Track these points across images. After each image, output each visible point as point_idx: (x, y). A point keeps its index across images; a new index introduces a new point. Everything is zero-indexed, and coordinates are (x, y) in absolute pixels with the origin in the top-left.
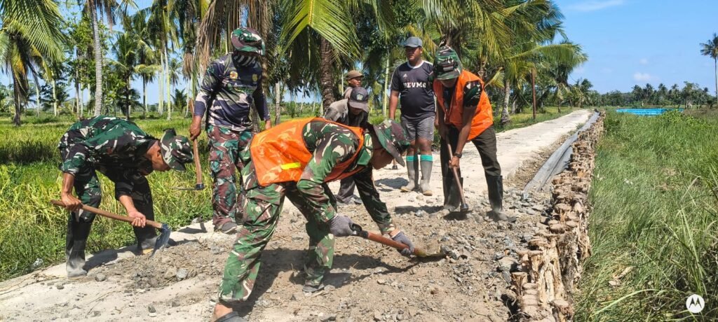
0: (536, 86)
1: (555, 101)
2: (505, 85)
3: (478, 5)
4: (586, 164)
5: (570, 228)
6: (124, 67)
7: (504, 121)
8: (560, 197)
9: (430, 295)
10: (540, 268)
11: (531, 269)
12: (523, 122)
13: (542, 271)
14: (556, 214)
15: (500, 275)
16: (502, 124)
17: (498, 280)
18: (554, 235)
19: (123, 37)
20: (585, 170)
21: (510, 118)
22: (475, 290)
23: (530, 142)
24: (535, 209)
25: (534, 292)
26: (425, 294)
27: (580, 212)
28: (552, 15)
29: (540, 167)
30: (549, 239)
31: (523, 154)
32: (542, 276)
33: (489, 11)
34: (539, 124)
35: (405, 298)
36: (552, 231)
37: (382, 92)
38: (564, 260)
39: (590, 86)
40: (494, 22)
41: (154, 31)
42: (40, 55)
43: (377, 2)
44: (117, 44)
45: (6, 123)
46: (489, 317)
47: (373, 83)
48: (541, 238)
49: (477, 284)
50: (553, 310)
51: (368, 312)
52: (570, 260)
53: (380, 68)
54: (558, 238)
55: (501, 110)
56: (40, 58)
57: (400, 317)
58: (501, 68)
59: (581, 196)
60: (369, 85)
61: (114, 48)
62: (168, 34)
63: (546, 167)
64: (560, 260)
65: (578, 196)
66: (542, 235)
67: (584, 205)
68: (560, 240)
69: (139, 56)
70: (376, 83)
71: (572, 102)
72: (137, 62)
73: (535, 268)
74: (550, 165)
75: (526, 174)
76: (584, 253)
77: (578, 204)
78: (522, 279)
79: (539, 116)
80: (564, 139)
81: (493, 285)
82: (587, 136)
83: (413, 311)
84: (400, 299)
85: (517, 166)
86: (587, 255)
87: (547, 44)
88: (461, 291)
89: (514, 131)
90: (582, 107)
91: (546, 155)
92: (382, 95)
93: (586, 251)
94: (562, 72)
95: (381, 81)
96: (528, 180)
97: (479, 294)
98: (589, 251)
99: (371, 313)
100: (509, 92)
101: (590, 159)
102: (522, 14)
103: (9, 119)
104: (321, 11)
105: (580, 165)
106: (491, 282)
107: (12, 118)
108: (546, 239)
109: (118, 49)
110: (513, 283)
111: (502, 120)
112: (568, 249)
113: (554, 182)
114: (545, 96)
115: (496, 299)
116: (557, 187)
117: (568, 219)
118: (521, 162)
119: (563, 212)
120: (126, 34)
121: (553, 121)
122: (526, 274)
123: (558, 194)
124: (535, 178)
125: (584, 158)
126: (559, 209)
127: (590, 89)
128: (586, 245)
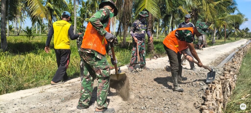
0: (227, 29)
1: (234, 35)
2: (214, 29)
3: (204, 1)
4: (238, 59)
5: (227, 79)
6: (82, 19)
7: (213, 42)
8: (225, 69)
9: (180, 95)
10: (214, 89)
11: (212, 89)
12: (220, 43)
13: (215, 90)
14: (223, 74)
15: (202, 91)
16: (212, 43)
17: (202, 92)
18: (221, 80)
19: (82, 9)
20: (237, 61)
21: (215, 41)
22: (194, 94)
23: (221, 50)
24: (218, 73)
25: (211, 95)
26: (179, 94)
27: (232, 74)
28: (233, 4)
29: (224, 59)
30: (219, 81)
31: (218, 55)
32: (215, 92)
33: (209, 3)
34: (226, 44)
35: (173, 95)
36: (220, 79)
37: (168, 30)
38: (224, 88)
39: (249, 30)
40: (210, 7)
41: (92, 7)
42: (56, 14)
43: (168, 1)
44: (80, 11)
45: (45, 36)
46: (197, 102)
47: (165, 26)
48: (217, 81)
49: (195, 93)
50: (216, 100)
51: (161, 98)
52: (226, 89)
53: (168, 21)
54: (222, 81)
55: (212, 38)
56: (56, 15)
57: (171, 100)
58: (213, 23)
59: (233, 69)
60: (163, 27)
61: (79, 12)
62: (96, 8)
63: (226, 60)
64: (222, 88)
65: (232, 69)
66: (217, 80)
67: (234, 72)
68: (223, 82)
69: (87, 15)
70: (166, 26)
71: (240, 36)
72: (86, 17)
73: (213, 89)
74: (227, 59)
75: (218, 62)
76: (232, 88)
77: (231, 72)
78: (208, 92)
79: (227, 41)
80: (235, 50)
81: (200, 93)
82: (242, 49)
83: (175, 99)
84: (171, 95)
85: (215, 59)
86: (233, 88)
87: (232, 14)
88: (190, 95)
89: (217, 46)
90: (245, 38)
91: (226, 55)
92: (168, 31)
93: (233, 87)
94: (237, 24)
95: (168, 26)
96: (218, 64)
97: (195, 96)
98: (234, 87)
99: (162, 98)
100: (216, 31)
101: (240, 58)
102: (221, 4)
103: (46, 35)
104: (149, 3)
105: (236, 59)
106: (199, 93)
107: (47, 34)
108: (218, 81)
109: (80, 12)
110: (206, 93)
111: (212, 42)
112: (225, 85)
113: (225, 64)
114: (230, 33)
115: (200, 97)
116: (225, 66)
117: (227, 76)
118: (217, 57)
119: (226, 74)
120: (83, 8)
121: (232, 43)
122: (210, 91)
123: (225, 68)
124: (221, 63)
125: (238, 57)
126: (225, 73)
127: (248, 31)
128: (233, 85)
